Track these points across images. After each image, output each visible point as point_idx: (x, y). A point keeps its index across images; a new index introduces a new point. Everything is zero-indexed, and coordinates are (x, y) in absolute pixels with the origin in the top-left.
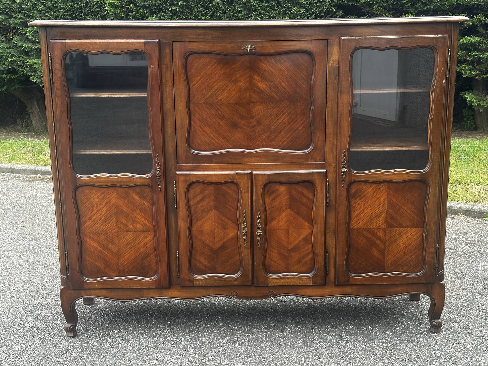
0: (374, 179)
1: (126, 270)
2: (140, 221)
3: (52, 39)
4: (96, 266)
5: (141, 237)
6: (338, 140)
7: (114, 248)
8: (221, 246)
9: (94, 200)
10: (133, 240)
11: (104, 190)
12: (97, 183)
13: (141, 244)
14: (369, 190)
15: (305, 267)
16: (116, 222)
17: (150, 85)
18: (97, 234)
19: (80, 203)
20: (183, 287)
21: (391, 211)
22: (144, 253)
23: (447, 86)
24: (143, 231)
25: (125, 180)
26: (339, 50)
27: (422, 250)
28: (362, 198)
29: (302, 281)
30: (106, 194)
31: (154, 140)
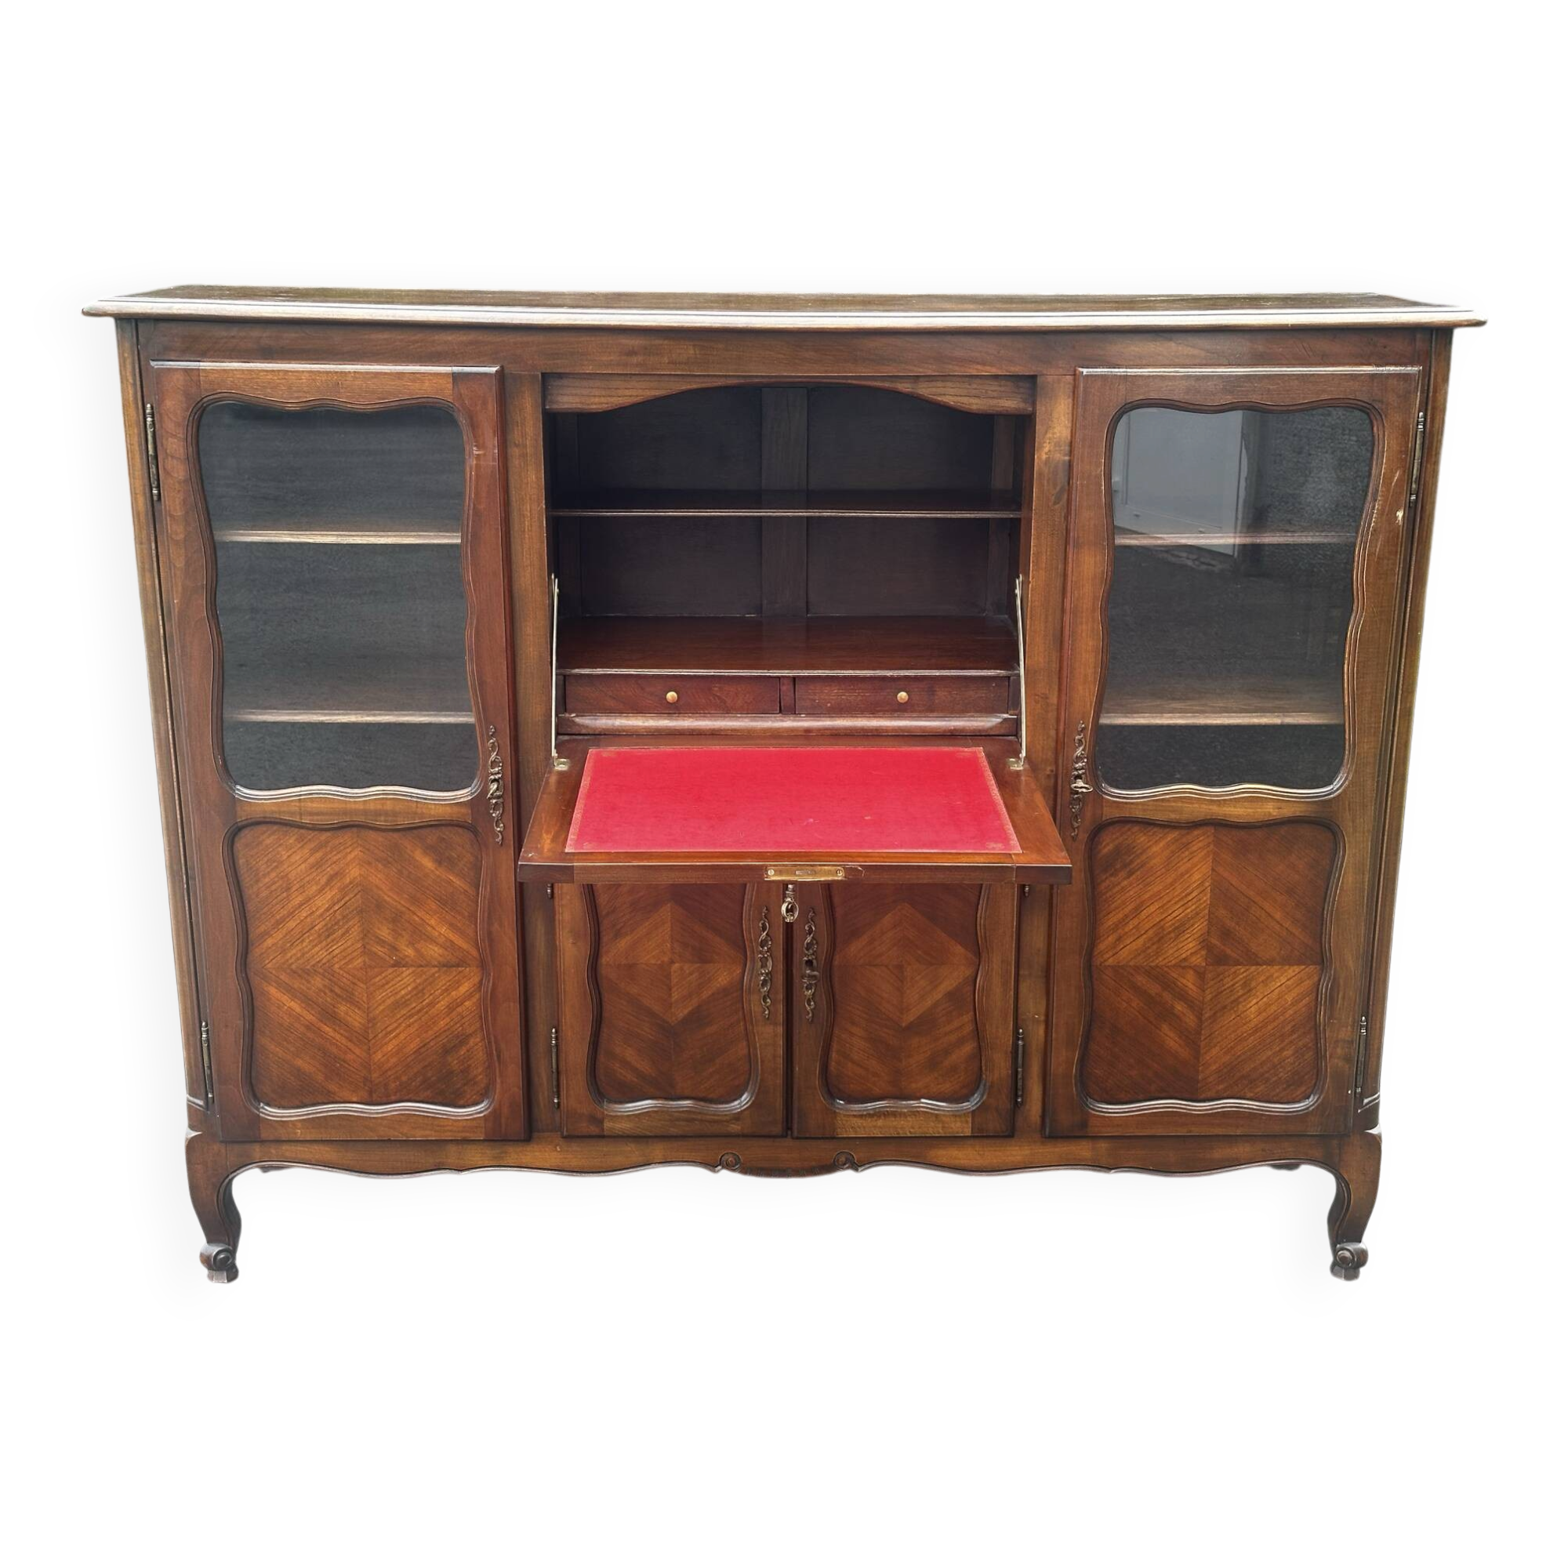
0: (1173, 816)
1: (393, 1086)
2: (437, 934)
3: (156, 358)
4: (299, 1070)
5: (441, 984)
6: (1064, 692)
7: (356, 1019)
8: (691, 1013)
9: (290, 869)
10: (415, 992)
11: (324, 836)
12: (301, 814)
13: (439, 1005)
14: (1157, 847)
15: (951, 1082)
16: (361, 936)
17: (471, 512)
18: (300, 972)
19: (246, 879)
20: (570, 1138)
21: (1222, 912)
22: (448, 1033)
23: (1411, 527)
24: (447, 966)
25: (389, 806)
26: (1073, 405)
27: (1316, 1034)
28: (1133, 873)
29: (940, 1125)
30: (329, 849)
31: (482, 683)
